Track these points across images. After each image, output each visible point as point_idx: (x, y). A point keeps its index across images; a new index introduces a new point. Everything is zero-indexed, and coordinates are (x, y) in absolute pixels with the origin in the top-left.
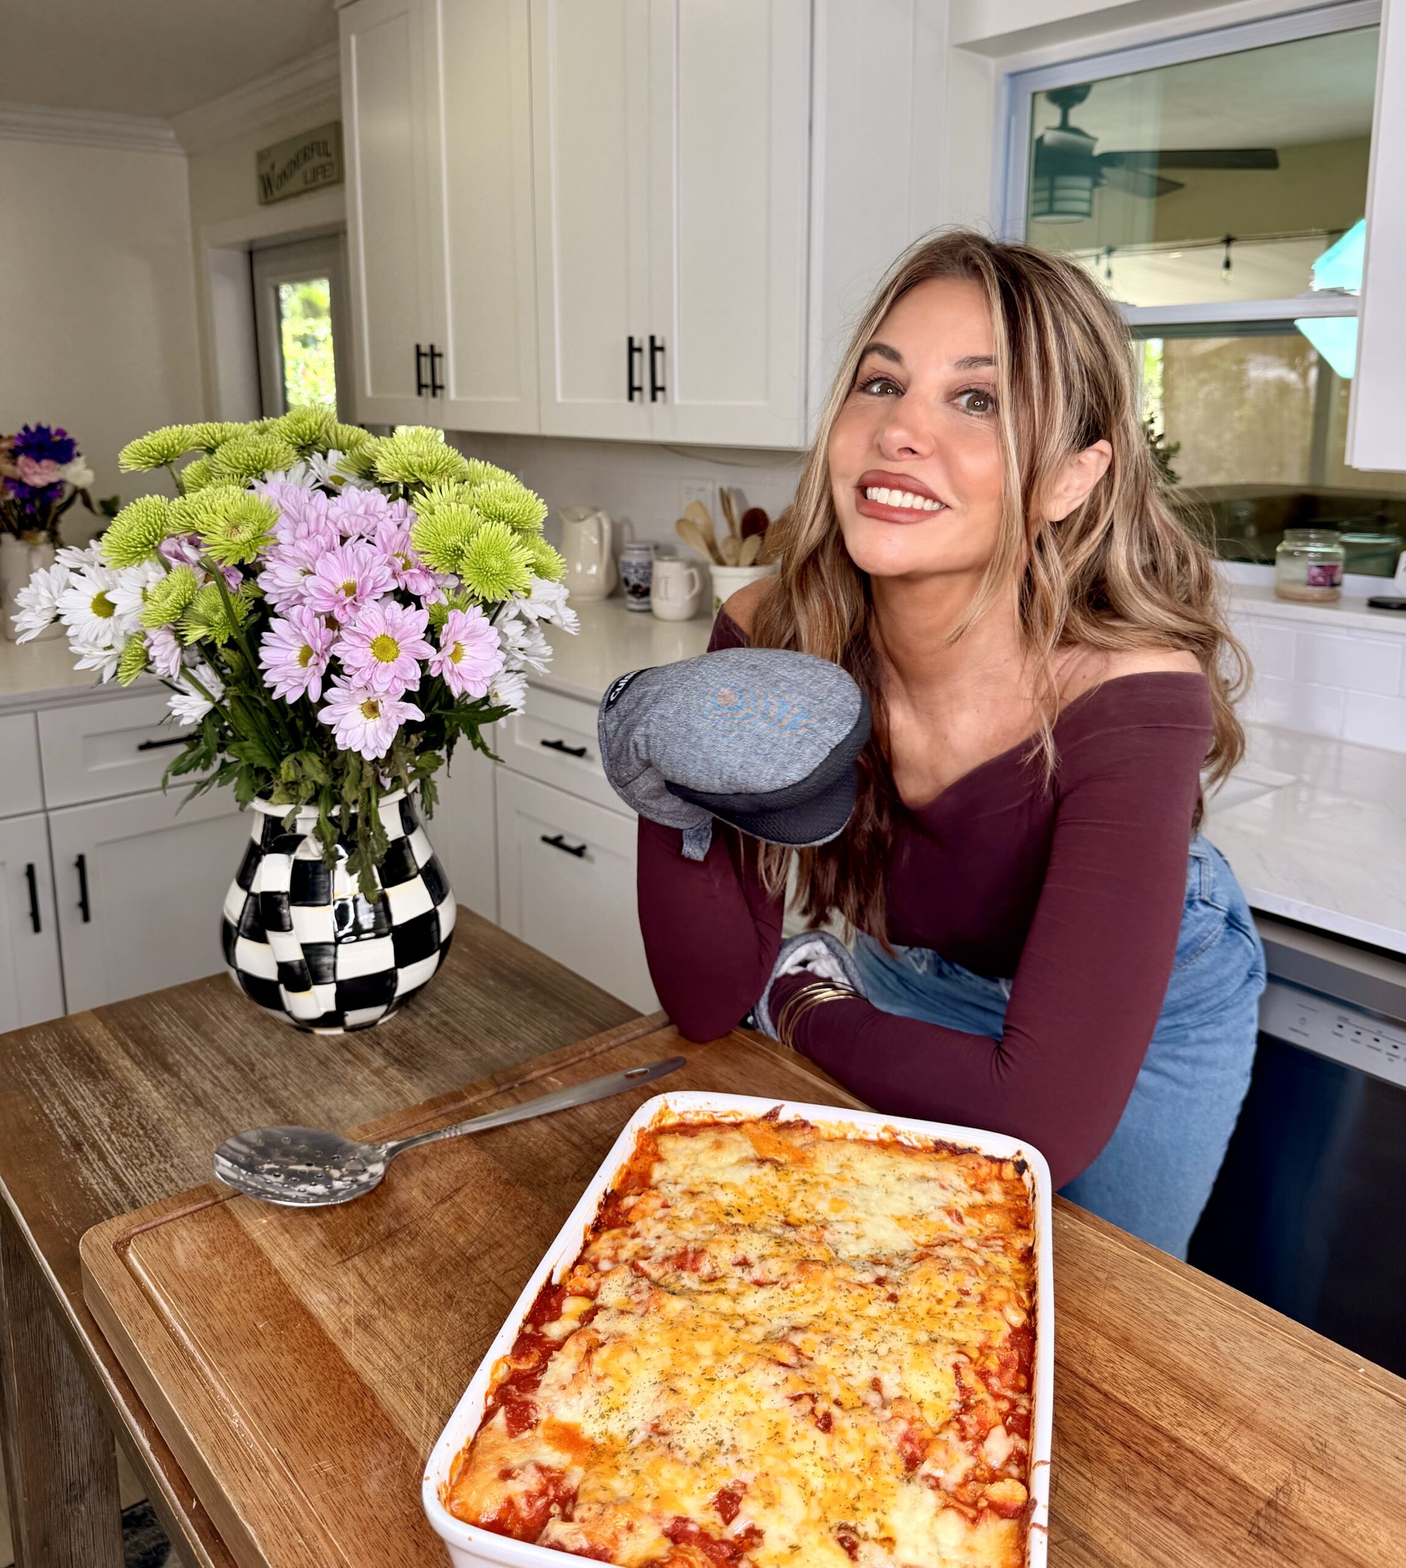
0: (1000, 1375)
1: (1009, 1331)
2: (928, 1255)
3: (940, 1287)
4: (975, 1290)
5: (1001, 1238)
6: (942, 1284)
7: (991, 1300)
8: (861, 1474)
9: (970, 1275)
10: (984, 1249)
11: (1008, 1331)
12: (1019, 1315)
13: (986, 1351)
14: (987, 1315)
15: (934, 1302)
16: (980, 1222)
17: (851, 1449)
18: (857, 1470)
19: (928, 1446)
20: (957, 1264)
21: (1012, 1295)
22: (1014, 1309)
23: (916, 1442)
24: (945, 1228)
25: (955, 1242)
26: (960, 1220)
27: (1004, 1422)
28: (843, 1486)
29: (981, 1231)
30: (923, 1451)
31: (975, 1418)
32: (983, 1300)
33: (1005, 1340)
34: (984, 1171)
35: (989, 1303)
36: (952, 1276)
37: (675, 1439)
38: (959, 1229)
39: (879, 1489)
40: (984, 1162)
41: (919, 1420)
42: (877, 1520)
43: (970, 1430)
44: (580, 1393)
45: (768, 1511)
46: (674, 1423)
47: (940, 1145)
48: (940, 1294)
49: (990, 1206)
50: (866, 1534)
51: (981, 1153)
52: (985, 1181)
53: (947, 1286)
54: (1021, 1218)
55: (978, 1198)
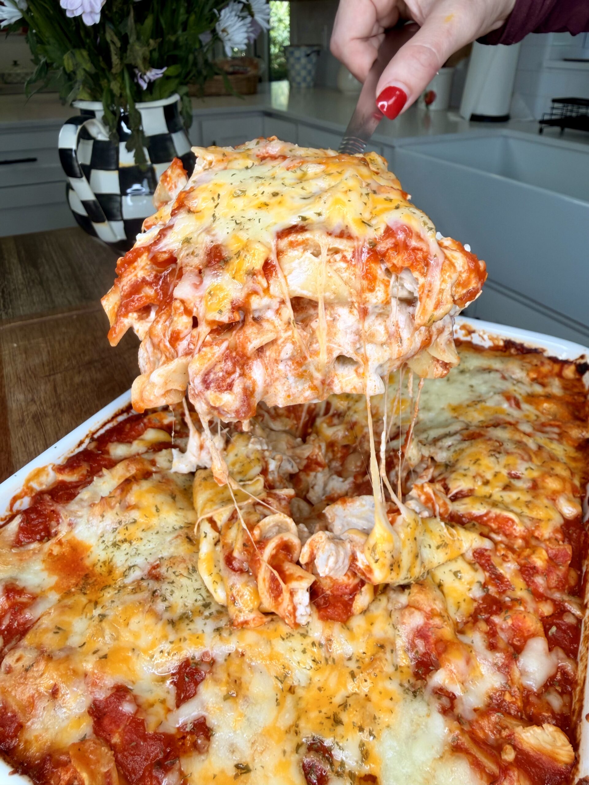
0: (547, 573)
1: (562, 521)
2: (480, 435)
3: (489, 468)
4: (527, 476)
5: (558, 426)
6: (491, 465)
7: (544, 488)
8: (356, 671)
9: (523, 459)
10: (539, 434)
11: (558, 521)
12: (574, 507)
13: (533, 542)
14: (537, 502)
15: (480, 483)
16: (537, 409)
17: (352, 637)
18: (353, 665)
19: (445, 650)
20: (510, 447)
21: (568, 486)
22: (569, 500)
23: (432, 640)
24: (503, 412)
25: (510, 424)
26: (518, 405)
27: (546, 631)
28: (332, 682)
29: (537, 416)
30: (439, 654)
31: (510, 622)
32: (535, 486)
33: (556, 531)
34: (546, 369)
35: (542, 491)
36: (503, 459)
37: (165, 588)
38: (516, 413)
39: (375, 697)
40: (547, 361)
41: (441, 616)
42: (362, 745)
43: (503, 636)
44: (103, 516)
45: (228, 704)
46: (171, 571)
47: (509, 344)
48: (489, 476)
49: (549, 397)
50: (342, 764)
51: (546, 354)
52: (546, 376)
53: (497, 468)
54: (579, 411)
55: (538, 389)
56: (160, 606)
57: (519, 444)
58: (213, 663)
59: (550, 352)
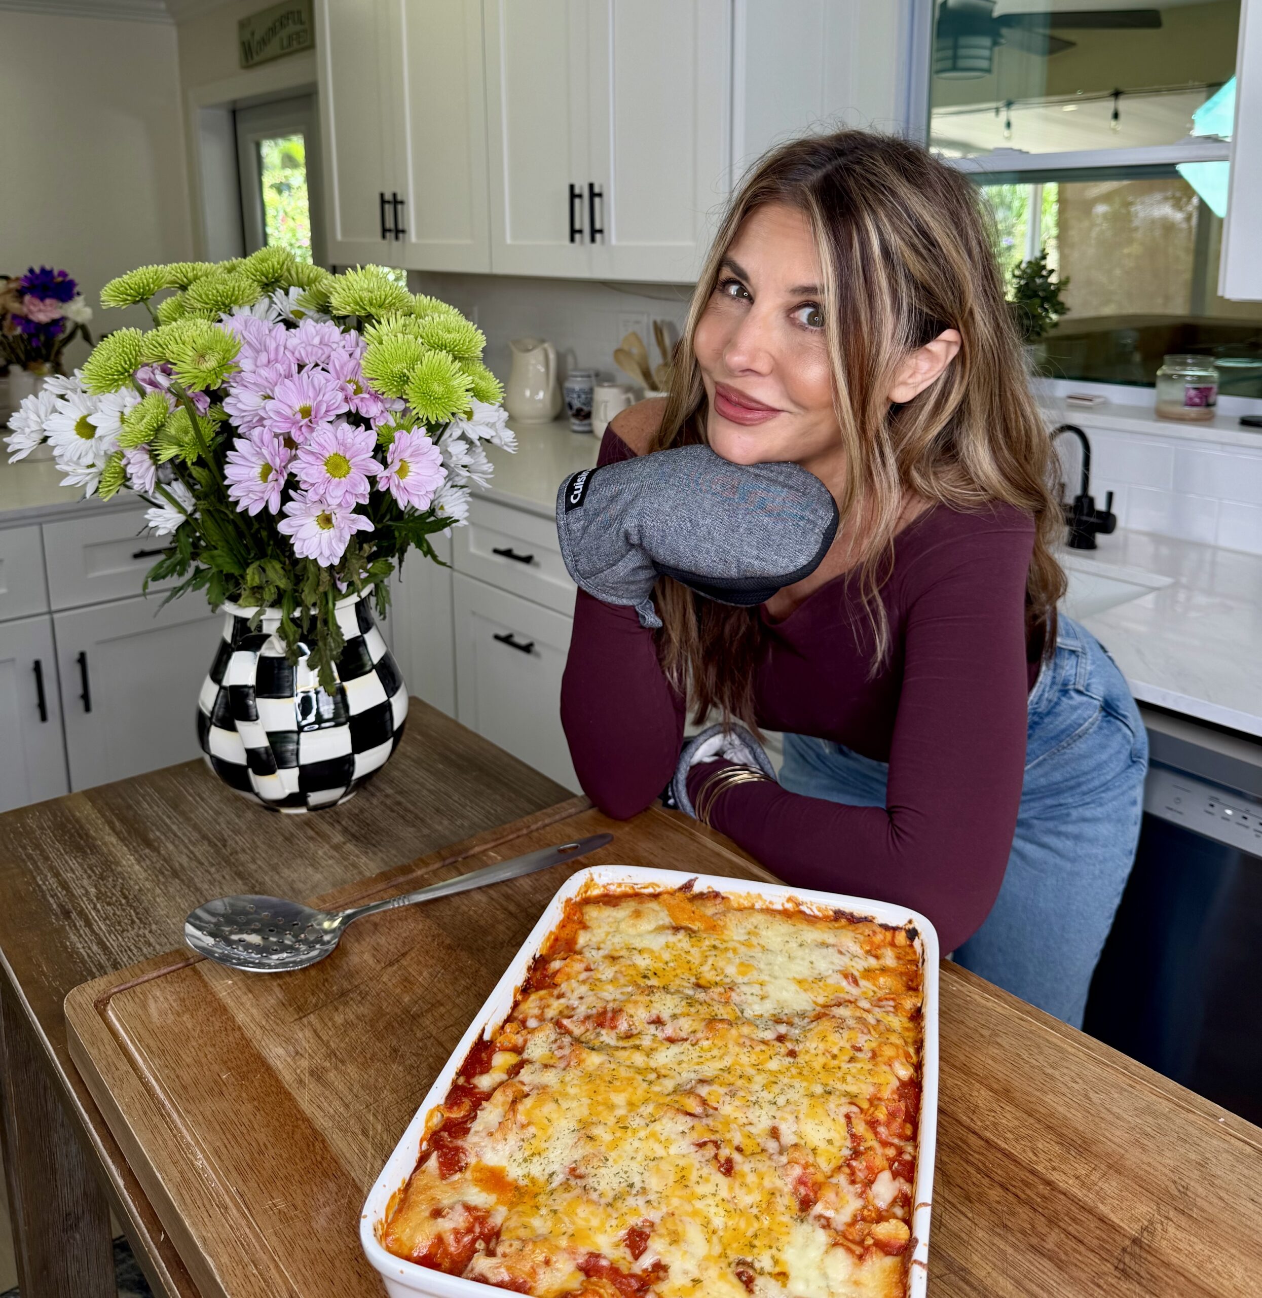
0: (888, 1125)
1: (897, 1083)
2: (825, 1015)
3: (835, 1044)
4: (867, 1047)
5: (893, 999)
6: (837, 1041)
7: (882, 1056)
8: (758, 1213)
9: (863, 1032)
10: (877, 1009)
12: (907, 1070)
13: (876, 1102)
14: (877, 1069)
15: (830, 1057)
16: (875, 985)
17: (750, 1191)
18: (755, 1211)
19: (820, 1189)
20: (851, 1022)
21: (901, 1051)
22: (902, 1064)
23: (810, 1185)
24: (841, 990)
25: (851, 1002)
26: (856, 982)
27: (891, 1167)
28: (742, 1225)
29: (874, 992)
30: (816, 1193)
31: (864, 1163)
32: (874, 1055)
33: (893, 1092)
34: (878, 938)
35: (879, 1059)
36: (846, 1034)
37: (590, 1181)
38: (854, 991)
39: (775, 1227)
40: (878, 930)
41: (813, 1165)
42: (773, 1257)
43: (860, 1175)
44: (506, 1140)
45: (673, 1248)
46: (589, 1167)
47: (839, 915)
48: (835, 1051)
49: (884, 970)
50: (762, 1268)
51: (876, 921)
52: (879, 947)
53: (842, 1043)
54: (912, 981)
55: (872, 962)
56: (594, 1196)
57: (860, 1019)
58: (652, 1225)
59: (880, 920)
